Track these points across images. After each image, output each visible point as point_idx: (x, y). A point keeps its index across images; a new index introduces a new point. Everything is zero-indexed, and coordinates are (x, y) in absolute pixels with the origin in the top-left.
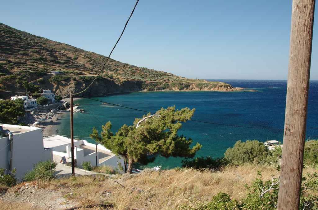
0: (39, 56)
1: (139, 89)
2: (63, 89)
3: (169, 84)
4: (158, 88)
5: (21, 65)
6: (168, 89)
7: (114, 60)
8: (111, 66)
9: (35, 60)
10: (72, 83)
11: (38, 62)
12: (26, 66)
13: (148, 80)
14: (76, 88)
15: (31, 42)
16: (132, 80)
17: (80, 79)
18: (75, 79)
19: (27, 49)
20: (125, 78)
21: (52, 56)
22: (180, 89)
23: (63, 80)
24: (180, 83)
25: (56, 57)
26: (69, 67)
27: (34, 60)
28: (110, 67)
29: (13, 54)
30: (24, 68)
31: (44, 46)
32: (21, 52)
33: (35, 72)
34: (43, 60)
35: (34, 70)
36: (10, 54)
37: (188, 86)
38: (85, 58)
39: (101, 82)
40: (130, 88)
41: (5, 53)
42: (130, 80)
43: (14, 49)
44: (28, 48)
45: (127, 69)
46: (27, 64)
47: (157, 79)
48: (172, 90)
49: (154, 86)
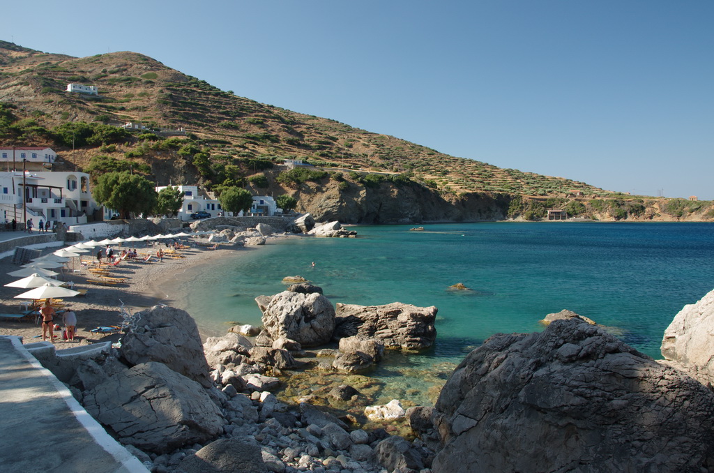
0: (261, 132)
1: (502, 216)
2: (309, 201)
3: (585, 203)
4: (555, 213)
5: (219, 145)
6: (583, 217)
7: (436, 152)
8: (431, 163)
9: (253, 138)
10: (333, 186)
11: (259, 143)
12: (228, 147)
13: (526, 194)
14: (341, 198)
15: (247, 104)
16: (484, 192)
17: (353, 179)
18: (340, 178)
19: (238, 116)
20: (466, 188)
21: (292, 132)
22: (618, 218)
23: (311, 180)
24: (616, 201)
25: (301, 135)
26: (329, 157)
27: (249, 138)
28: (428, 164)
29: (207, 125)
30: (223, 151)
31: (276, 112)
32: (223, 122)
33: (247, 159)
34: (269, 139)
35: (243, 156)
36: (199, 125)
37: (639, 209)
38: (368, 146)
39: (406, 190)
40: (479, 211)
41: (190, 123)
42: (479, 191)
43: (211, 117)
44: (240, 115)
45: (470, 170)
46: (231, 144)
47: (549, 192)
48: (594, 219)
49: (543, 208)
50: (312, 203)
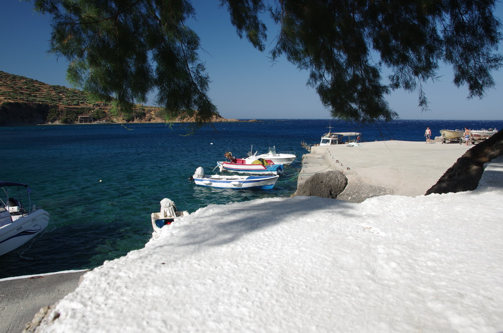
3: (106, 111)
4: (84, 118)
6: (104, 121)
13: (62, 104)
16: (26, 102)
20: (9, 99)
22: (128, 121)
37: (141, 115)
40: (22, 117)
42: (21, 102)
47: (82, 103)
48: (112, 122)
49: (75, 115)
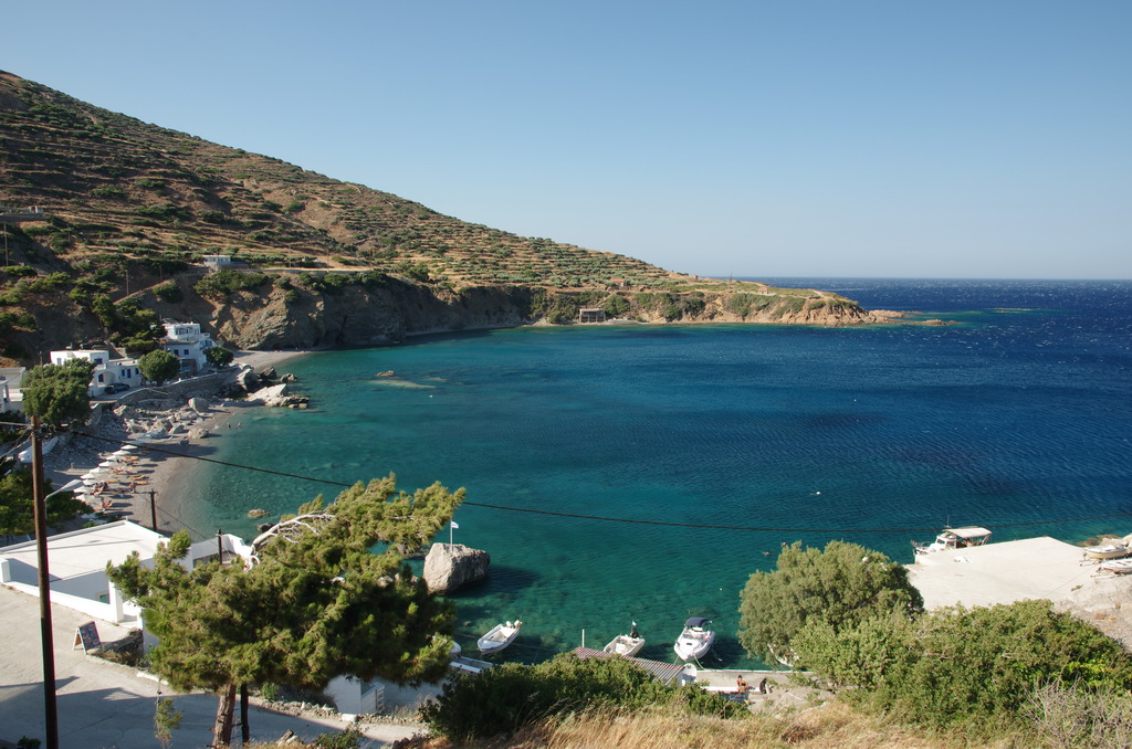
0: (162, 203)
1: (518, 318)
2: (244, 320)
3: (630, 298)
4: (590, 312)
5: (101, 234)
6: (625, 319)
7: (433, 212)
8: (424, 233)
9: (151, 215)
10: (277, 297)
11: (160, 223)
12: (116, 237)
13: (552, 285)
14: (289, 315)
15: (136, 152)
16: (494, 285)
17: (305, 285)
18: (287, 286)
19: (124, 175)
20: (469, 279)
21: (210, 198)
22: (670, 318)
23: (244, 289)
24: (668, 295)
25: (225, 204)
26: (270, 240)
27: (144, 214)
28: (420, 237)
29: (73, 196)
30: (109, 245)
31: (183, 163)
32: (99, 189)
33: (147, 260)
34: (177, 215)
35: (142, 253)
36: (62, 196)
37: (696, 307)
38: (328, 207)
39: (380, 294)
40: (487, 313)
41: (45, 193)
42: (487, 284)
43: (78, 178)
44: (127, 173)
45: (480, 245)
46: (119, 230)
47: (585, 281)
48: (641, 321)
49: (574, 306)
50: (248, 322)
